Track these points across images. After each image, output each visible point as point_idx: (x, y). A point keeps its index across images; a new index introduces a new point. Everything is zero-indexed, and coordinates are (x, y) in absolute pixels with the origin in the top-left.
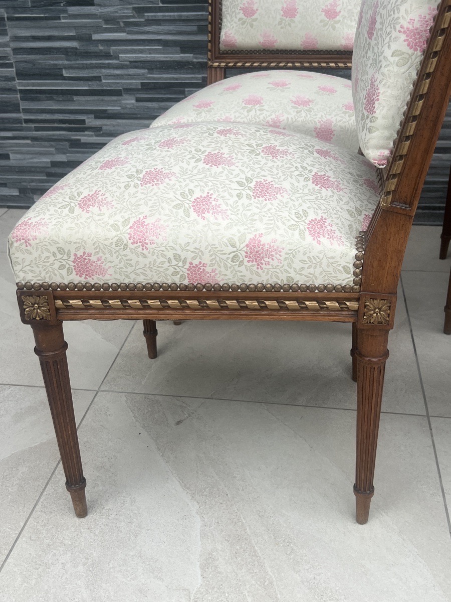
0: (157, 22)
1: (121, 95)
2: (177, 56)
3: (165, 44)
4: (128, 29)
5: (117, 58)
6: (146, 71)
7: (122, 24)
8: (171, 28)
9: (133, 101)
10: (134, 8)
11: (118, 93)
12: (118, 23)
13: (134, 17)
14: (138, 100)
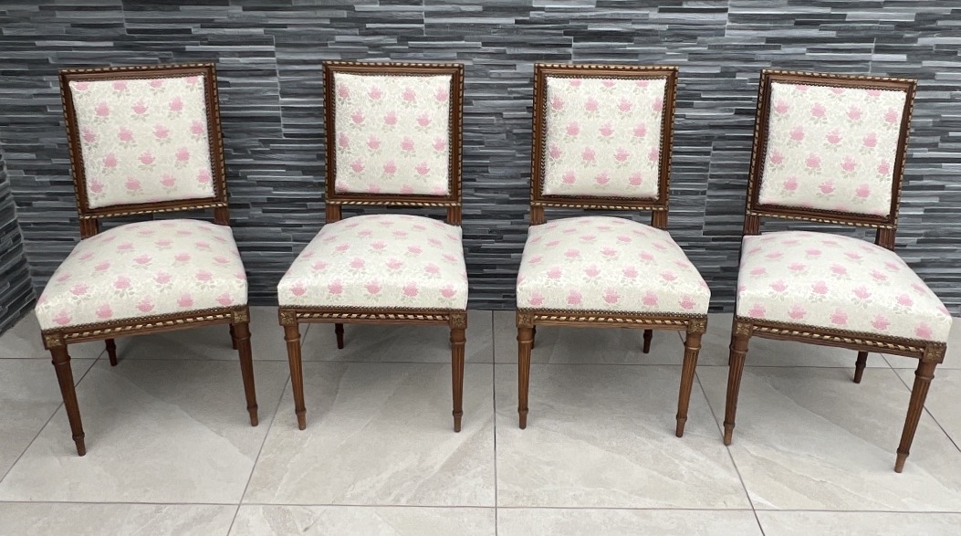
0: (281, 151)
1: (249, 208)
2: (299, 178)
3: (288, 168)
4: (254, 156)
5: (246, 178)
6: (271, 189)
7: (250, 153)
8: (293, 156)
9: (260, 212)
10: (260, 140)
11: (246, 206)
12: (246, 152)
13: (261, 147)
14: (264, 211)
